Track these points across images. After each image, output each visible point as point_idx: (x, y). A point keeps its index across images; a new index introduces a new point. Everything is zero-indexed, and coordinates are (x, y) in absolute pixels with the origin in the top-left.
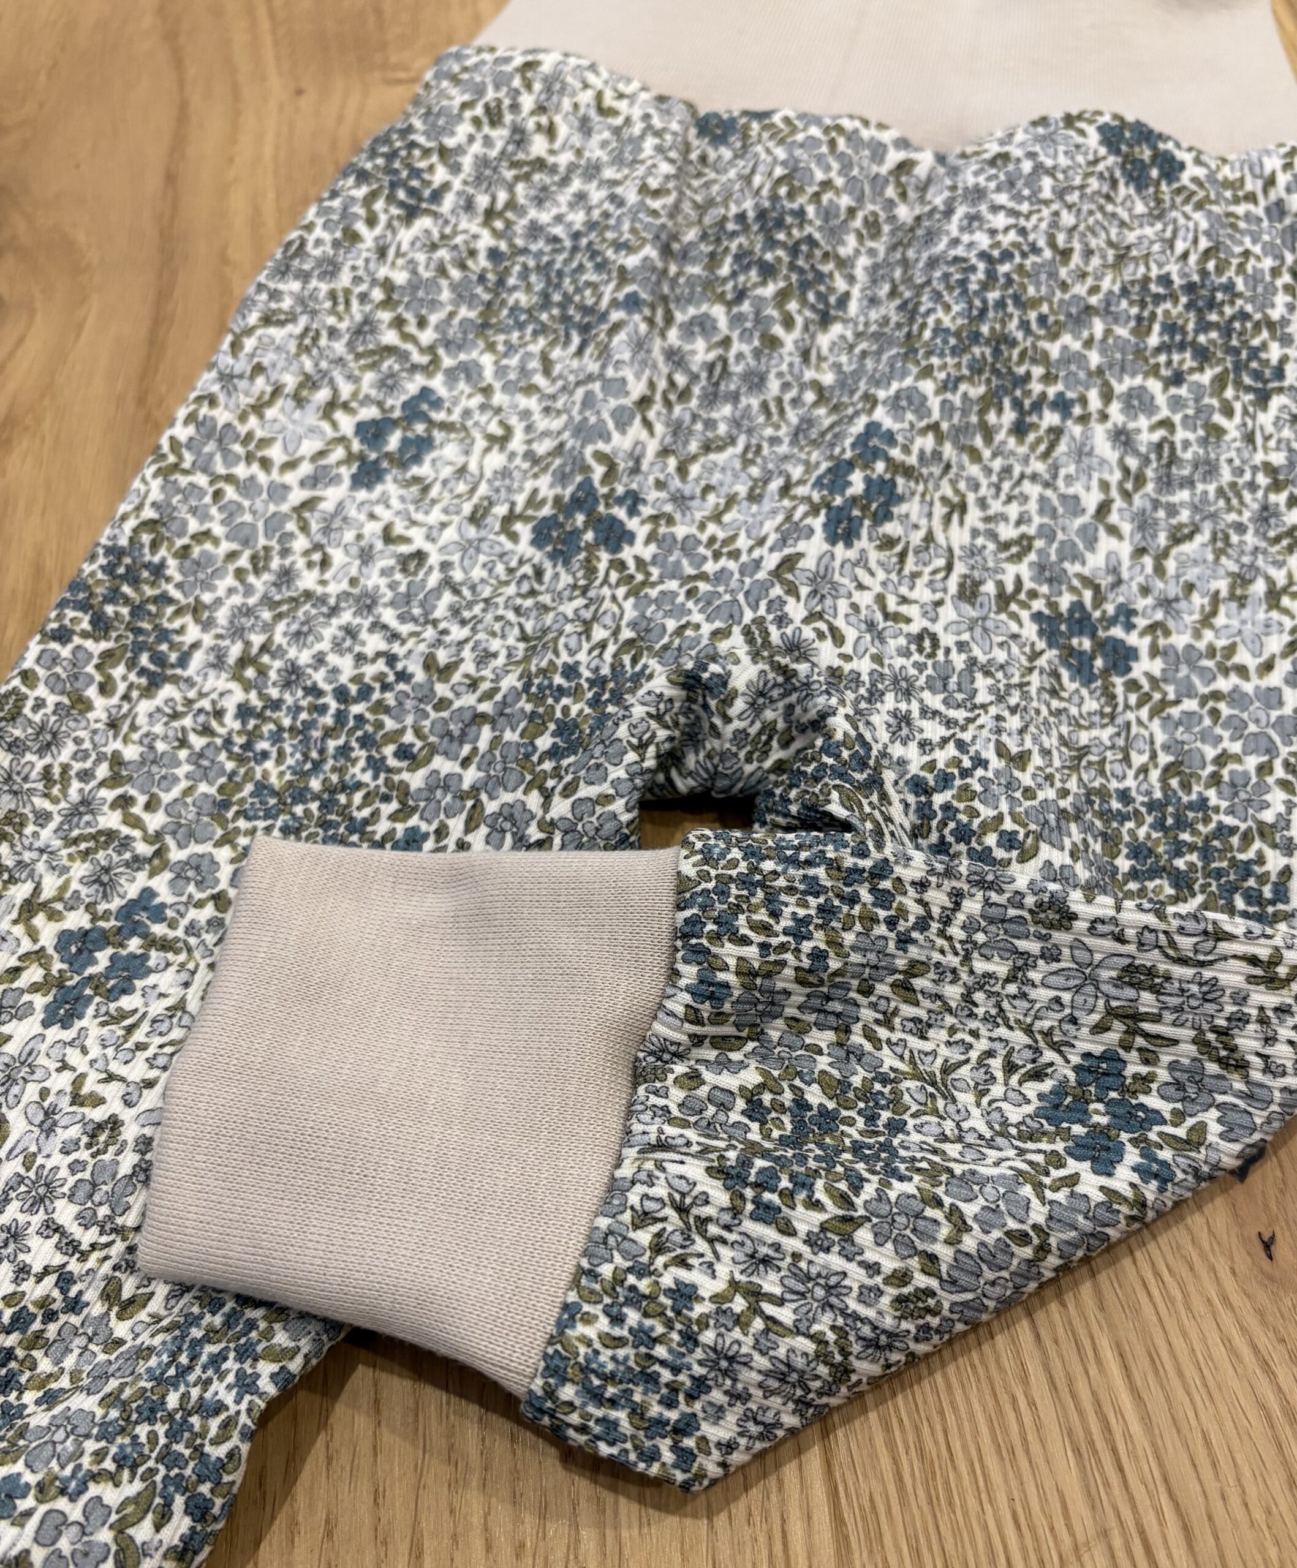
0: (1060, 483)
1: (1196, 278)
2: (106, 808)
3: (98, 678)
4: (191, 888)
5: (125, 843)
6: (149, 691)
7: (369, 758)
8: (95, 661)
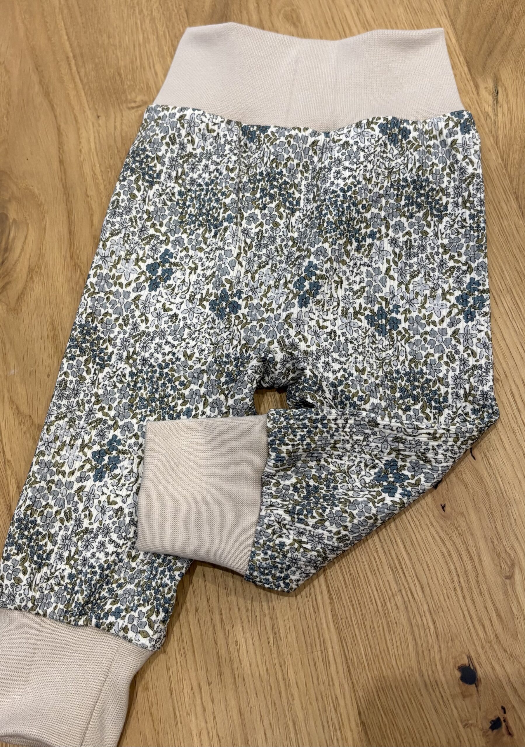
0: (373, 264)
1: (415, 178)
2: (97, 411)
3: (85, 369)
4: (127, 433)
5: (105, 422)
6: (101, 370)
7: (172, 386)
8: (83, 363)
